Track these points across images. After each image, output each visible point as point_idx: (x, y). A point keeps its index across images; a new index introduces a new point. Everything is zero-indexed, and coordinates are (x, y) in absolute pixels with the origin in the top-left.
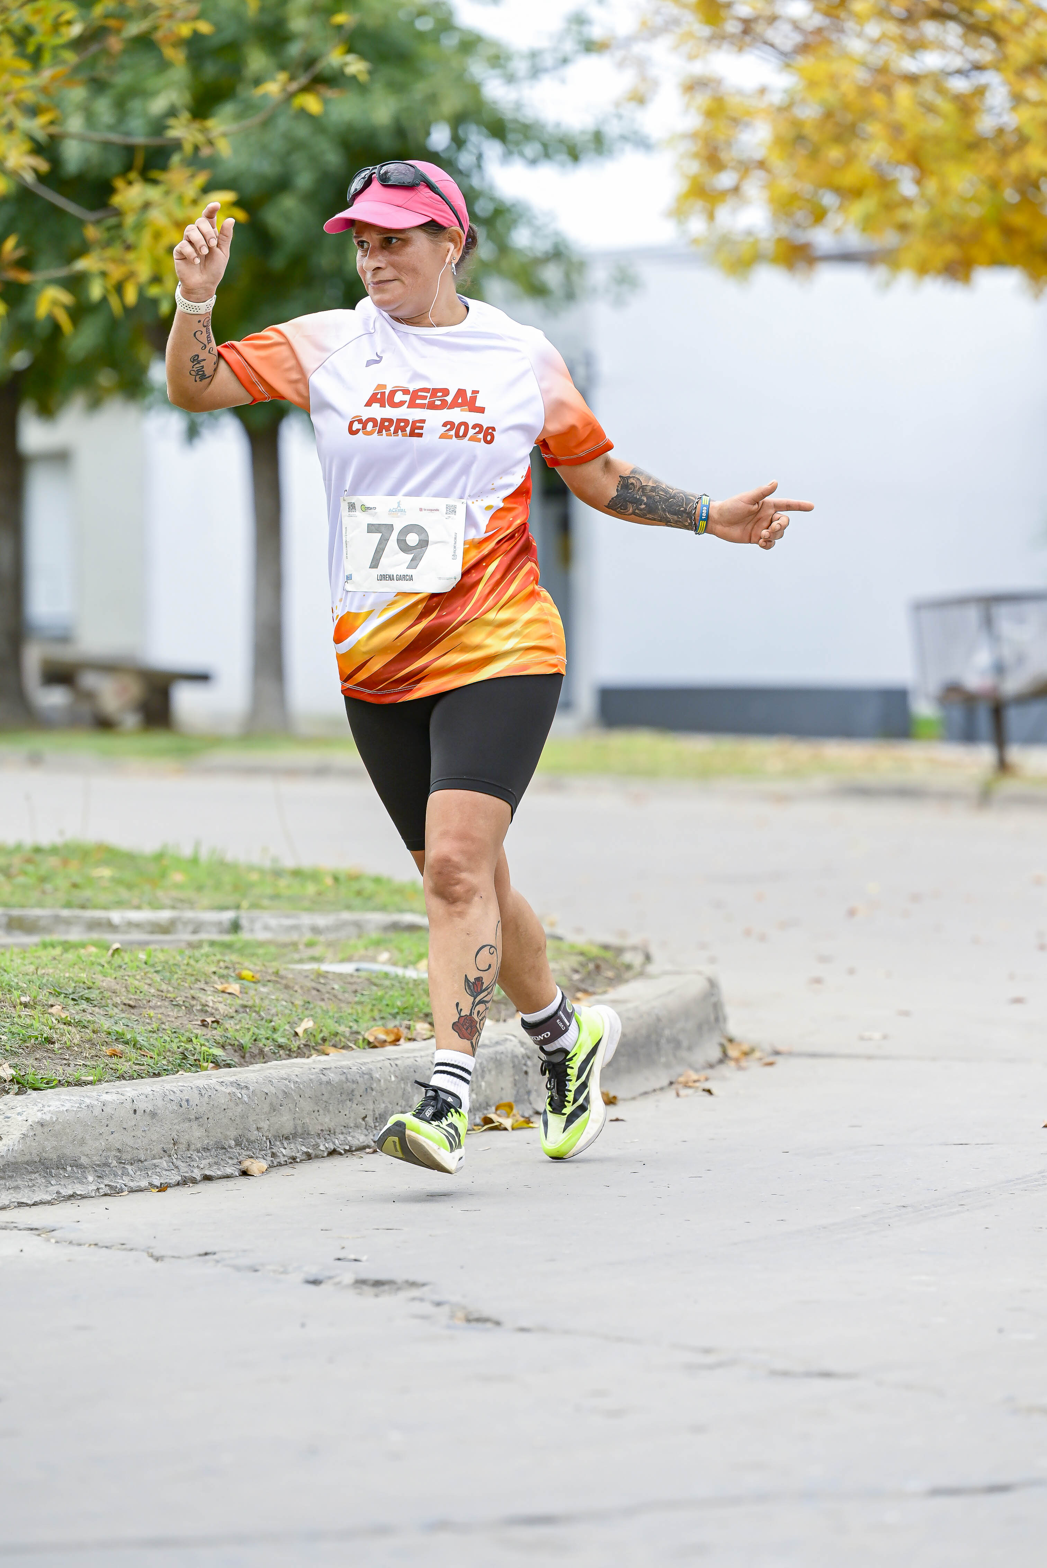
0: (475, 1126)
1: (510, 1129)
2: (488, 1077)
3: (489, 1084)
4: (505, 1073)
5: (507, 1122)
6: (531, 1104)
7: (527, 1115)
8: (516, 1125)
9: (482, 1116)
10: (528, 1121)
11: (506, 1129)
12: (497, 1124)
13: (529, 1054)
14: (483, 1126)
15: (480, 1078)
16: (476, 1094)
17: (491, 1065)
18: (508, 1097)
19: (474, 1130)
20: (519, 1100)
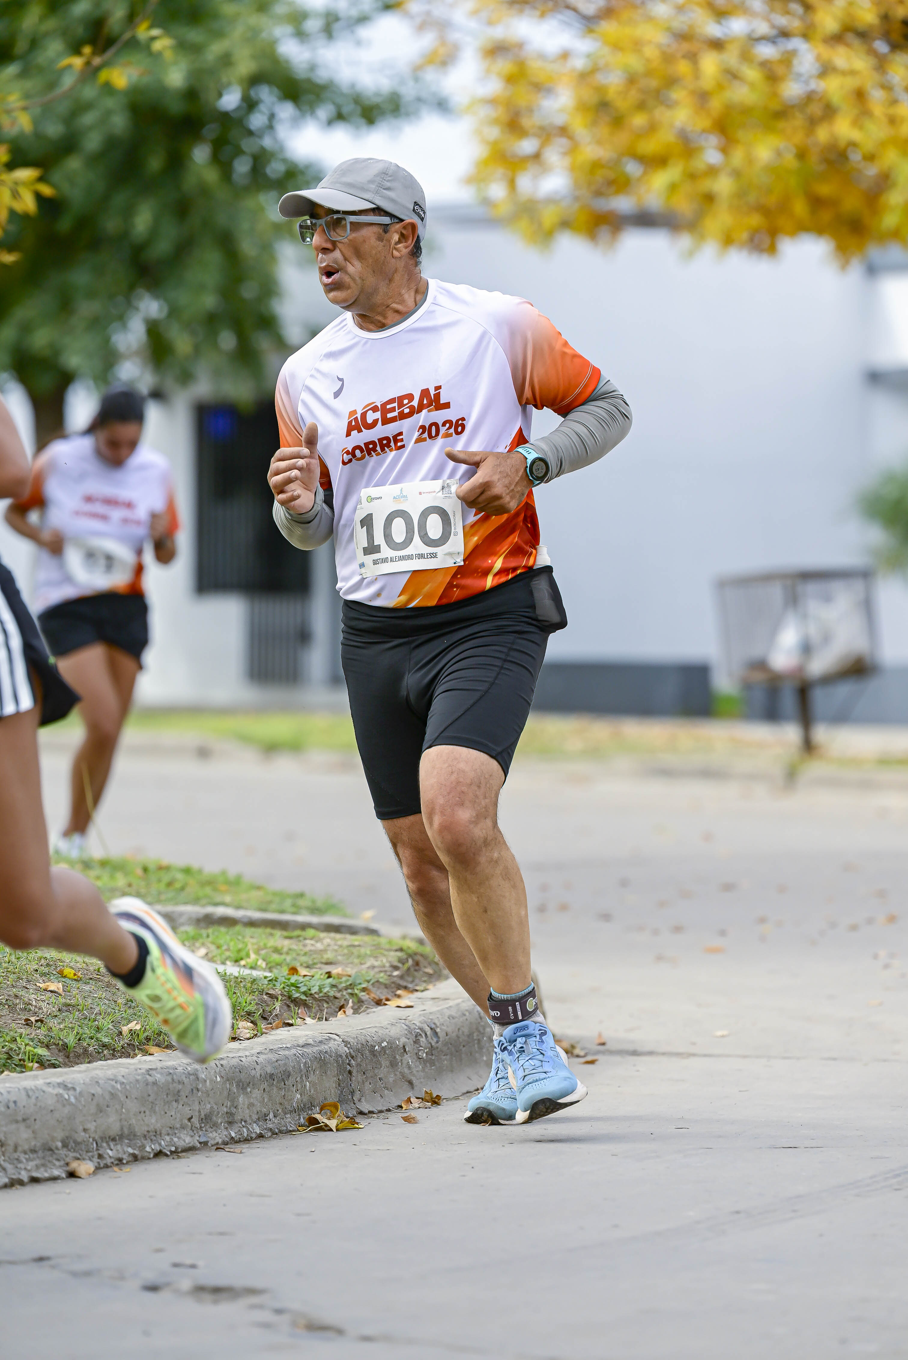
0: (299, 1126)
1: (334, 1130)
2: (312, 1077)
3: (313, 1084)
4: (329, 1073)
5: (333, 1123)
6: (354, 1104)
7: (351, 1116)
8: (341, 1126)
9: (307, 1117)
10: (353, 1121)
11: (331, 1130)
12: (322, 1124)
13: (353, 1054)
14: (309, 1127)
15: (304, 1078)
16: (301, 1095)
17: (315, 1065)
18: (332, 1099)
19: (298, 1130)
20: (342, 1100)
